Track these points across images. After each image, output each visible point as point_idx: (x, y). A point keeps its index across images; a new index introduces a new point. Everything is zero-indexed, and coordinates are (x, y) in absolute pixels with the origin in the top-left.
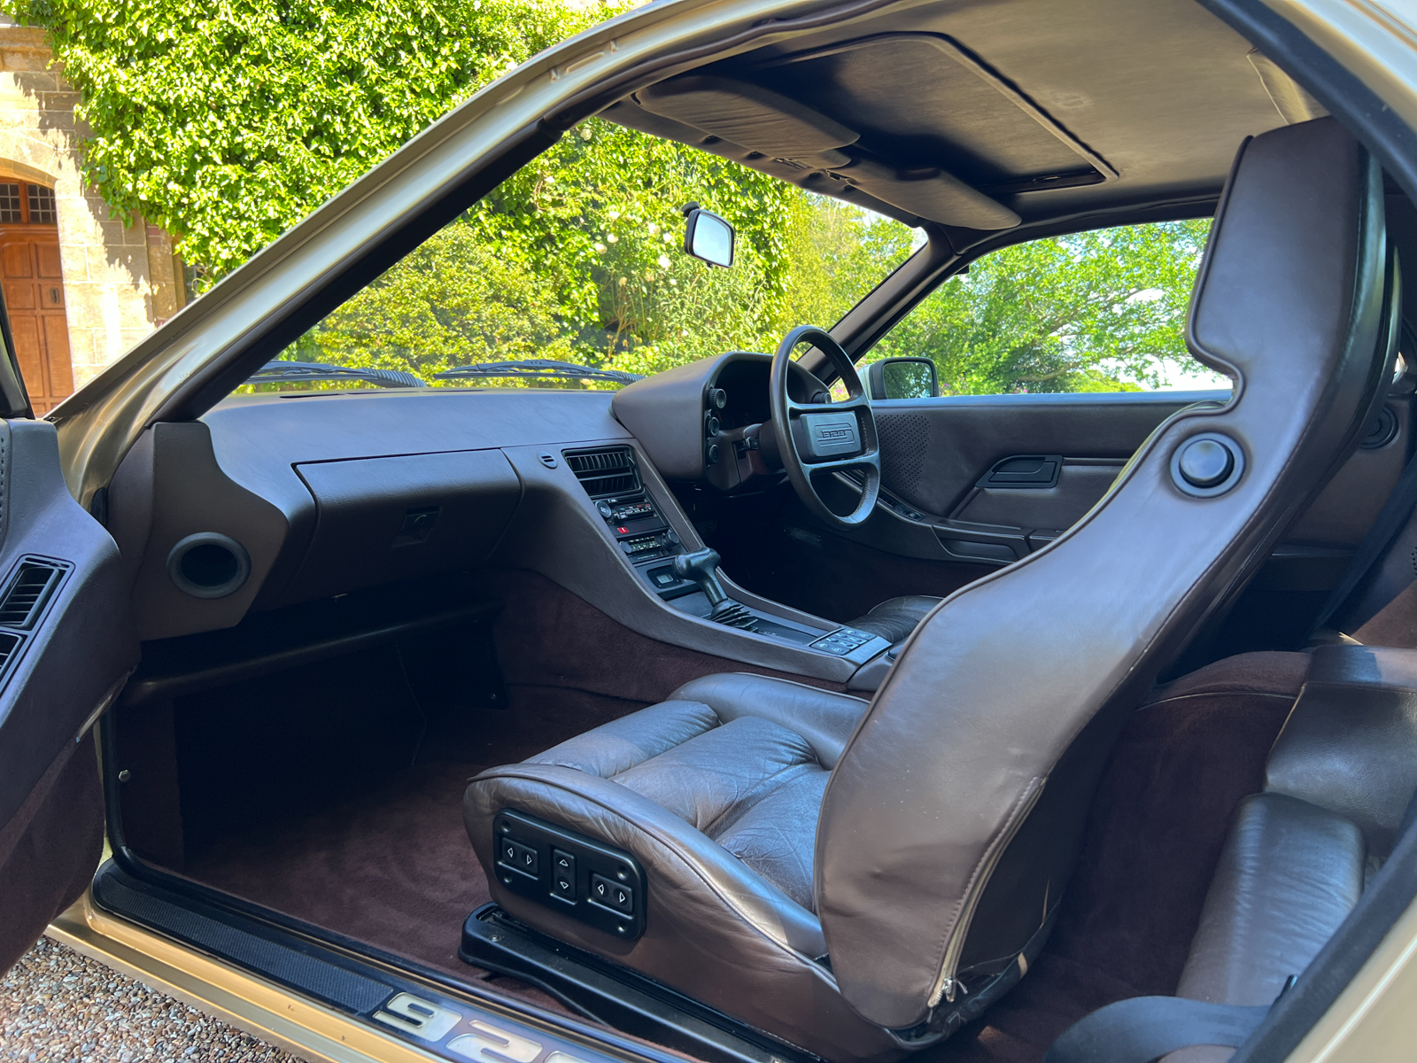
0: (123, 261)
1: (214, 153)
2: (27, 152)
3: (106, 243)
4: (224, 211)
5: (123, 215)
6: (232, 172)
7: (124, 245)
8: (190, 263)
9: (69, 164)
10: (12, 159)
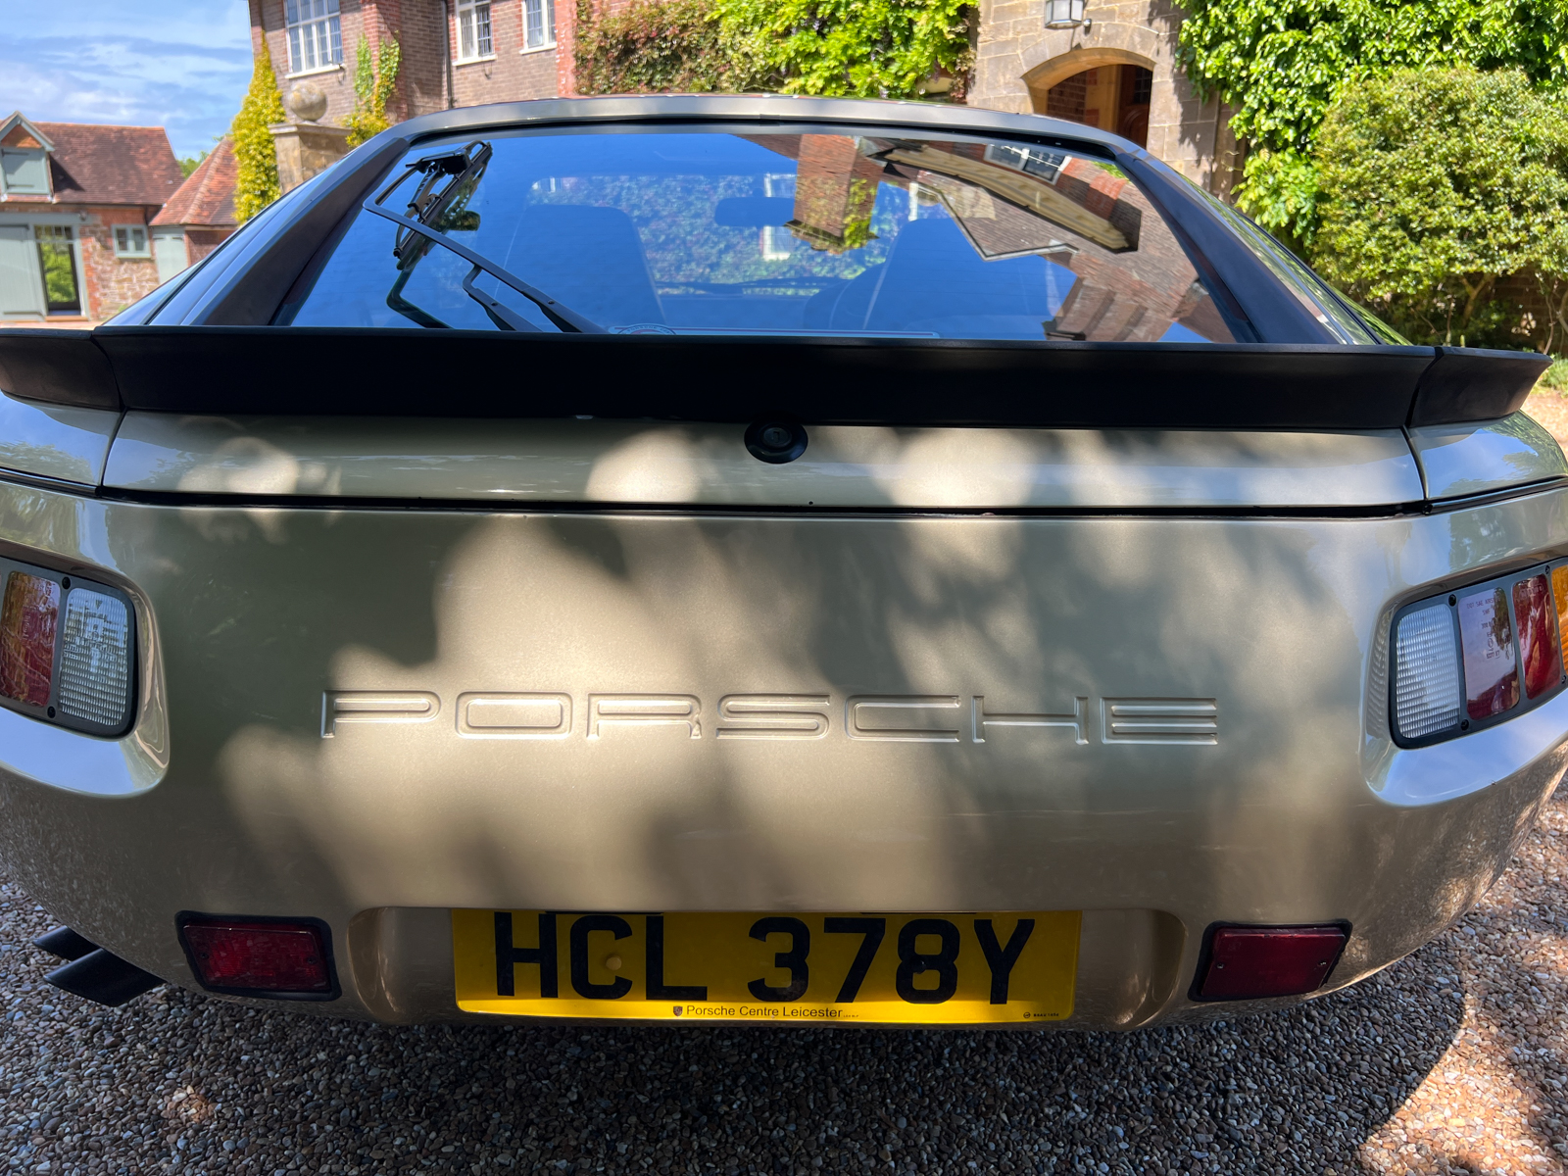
0: (1193, 140)
1: (1279, 20)
2: (1137, 39)
3: (1183, 121)
4: (1276, 80)
5: (1201, 92)
6: (1290, 37)
7: (1198, 122)
8: (1239, 136)
9: (1166, 48)
10: (1125, 48)
